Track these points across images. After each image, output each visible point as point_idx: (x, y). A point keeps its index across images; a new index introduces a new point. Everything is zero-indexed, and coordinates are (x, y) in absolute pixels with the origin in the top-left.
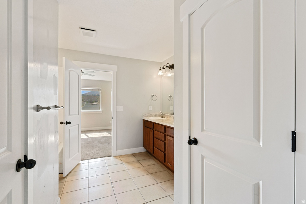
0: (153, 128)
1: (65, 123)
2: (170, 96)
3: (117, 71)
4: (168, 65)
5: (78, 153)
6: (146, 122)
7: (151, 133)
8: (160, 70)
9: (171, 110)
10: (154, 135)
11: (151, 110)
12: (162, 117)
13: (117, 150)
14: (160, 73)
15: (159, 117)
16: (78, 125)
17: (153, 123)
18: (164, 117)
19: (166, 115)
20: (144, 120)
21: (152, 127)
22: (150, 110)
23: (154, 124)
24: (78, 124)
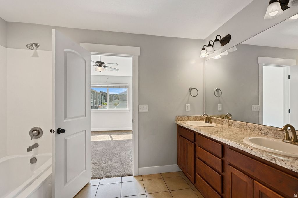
0: (195, 141)
1: (56, 131)
2: (217, 90)
3: (139, 55)
4: (219, 38)
5: (85, 170)
6: (181, 130)
7: (191, 149)
8: (204, 49)
9: (219, 111)
10: (197, 154)
11: (189, 110)
12: (208, 123)
13: (139, 168)
14: (204, 54)
15: (200, 122)
16: (86, 131)
17: (195, 134)
18: (211, 123)
19: (213, 119)
20: (178, 125)
21: (193, 139)
22: (187, 110)
23: (197, 136)
24: (85, 129)
